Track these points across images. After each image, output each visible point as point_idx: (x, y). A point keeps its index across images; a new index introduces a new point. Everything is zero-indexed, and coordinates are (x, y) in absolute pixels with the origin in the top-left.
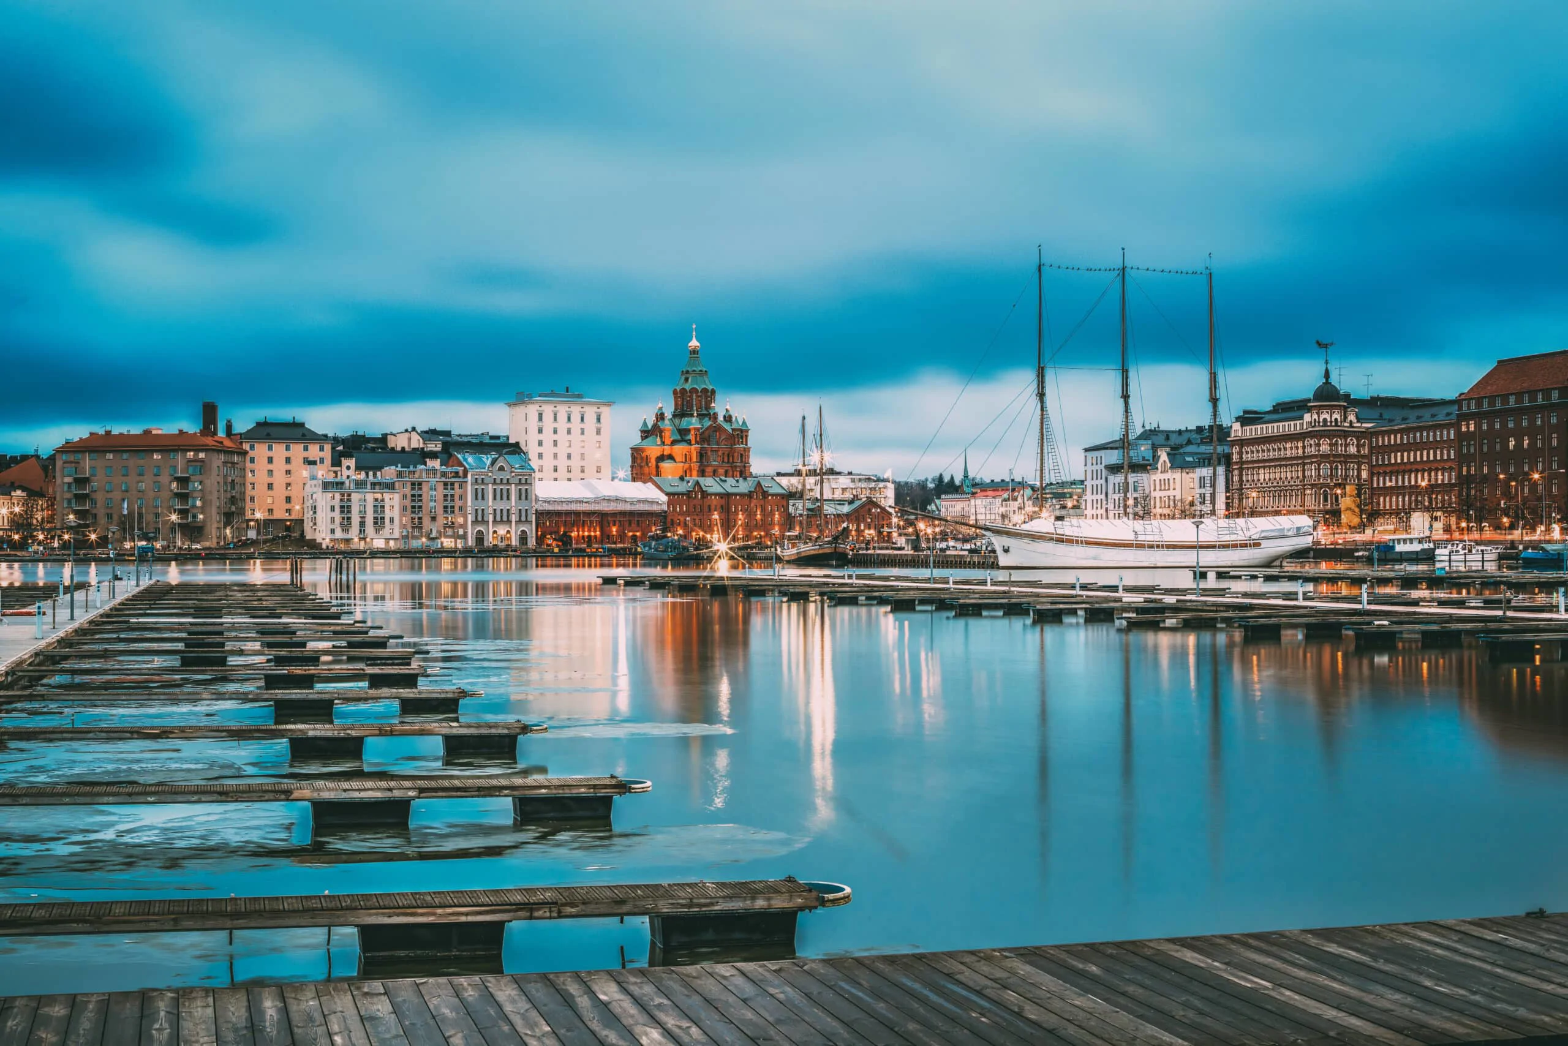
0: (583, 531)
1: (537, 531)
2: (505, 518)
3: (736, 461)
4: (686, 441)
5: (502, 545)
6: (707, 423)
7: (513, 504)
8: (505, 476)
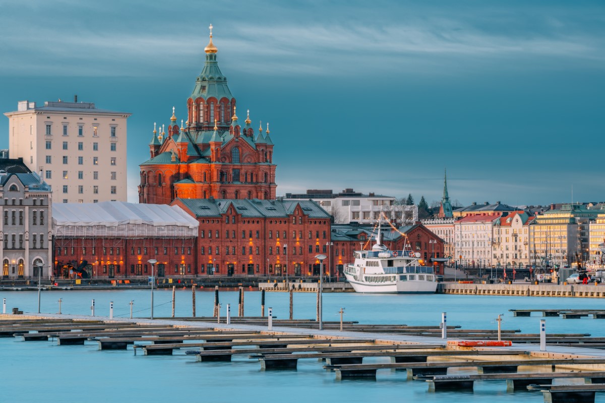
0: (105, 261)
1: (53, 261)
2: (17, 246)
3: (260, 180)
4: (204, 158)
5: (14, 276)
6: (229, 136)
7: (27, 229)
8: (17, 196)
